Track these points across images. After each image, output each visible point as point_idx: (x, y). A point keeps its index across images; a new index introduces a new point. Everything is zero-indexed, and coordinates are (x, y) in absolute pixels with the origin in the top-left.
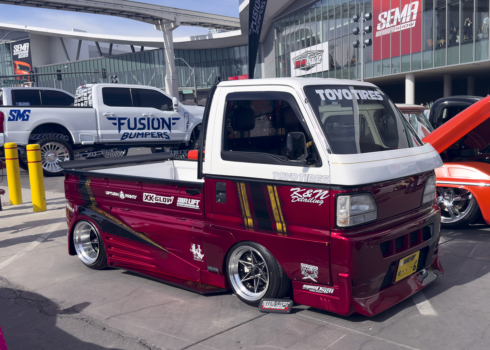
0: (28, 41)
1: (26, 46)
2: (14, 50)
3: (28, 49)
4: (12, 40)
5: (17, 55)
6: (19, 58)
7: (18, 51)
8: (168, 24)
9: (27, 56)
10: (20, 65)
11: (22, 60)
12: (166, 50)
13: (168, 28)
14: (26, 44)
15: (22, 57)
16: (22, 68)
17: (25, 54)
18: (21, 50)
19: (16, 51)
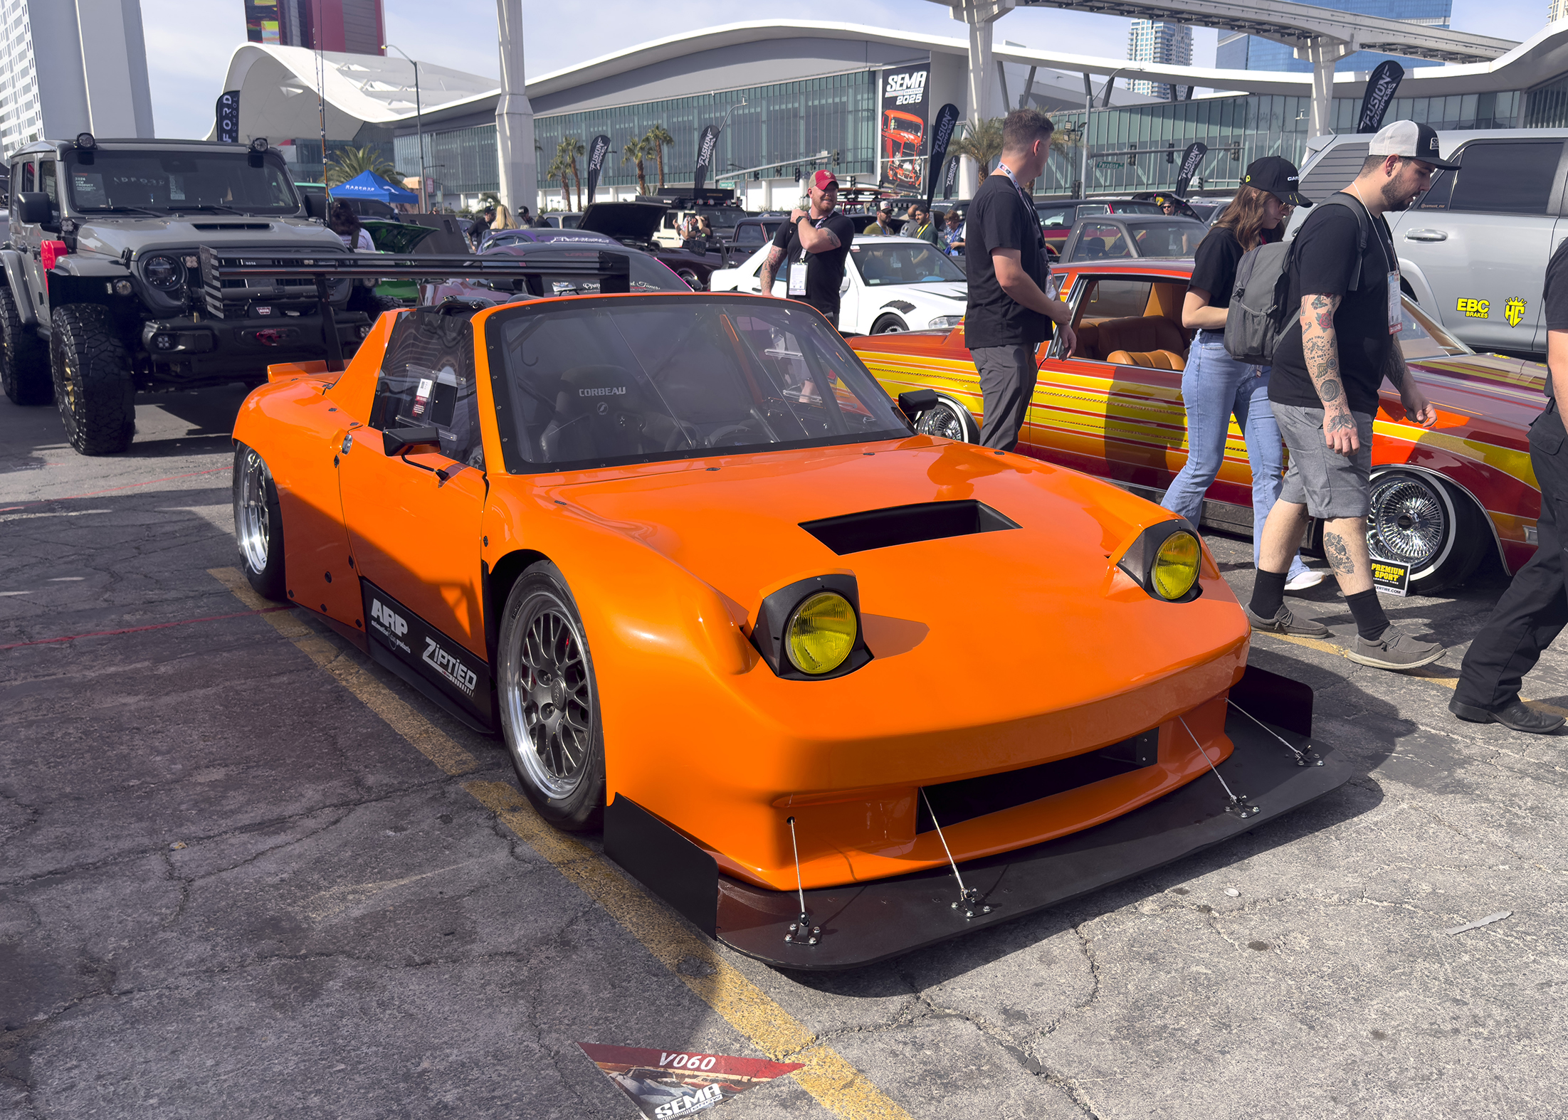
0: (926, 67)
1: (919, 79)
2: (889, 87)
3: (923, 85)
4: (885, 64)
5: (895, 98)
6: (898, 103)
7: (898, 88)
9: (919, 101)
10: (897, 120)
11: (904, 108)
12: (1315, 102)
14: (920, 73)
15: (905, 102)
16: (902, 125)
17: (915, 96)
18: (905, 87)
19: (893, 89)
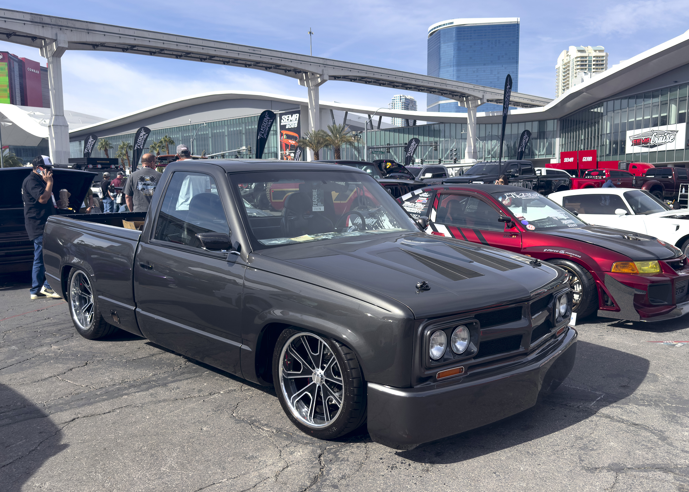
0: (298, 112)
1: (296, 117)
2: (282, 120)
3: (297, 119)
4: (280, 111)
5: (285, 125)
6: (287, 127)
7: (286, 121)
8: (474, 101)
9: (296, 127)
10: (286, 135)
11: (289, 130)
12: (469, 125)
13: (474, 105)
14: (296, 115)
15: (290, 127)
16: (289, 137)
17: (294, 124)
18: (289, 120)
19: (284, 121)
